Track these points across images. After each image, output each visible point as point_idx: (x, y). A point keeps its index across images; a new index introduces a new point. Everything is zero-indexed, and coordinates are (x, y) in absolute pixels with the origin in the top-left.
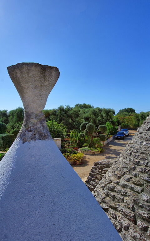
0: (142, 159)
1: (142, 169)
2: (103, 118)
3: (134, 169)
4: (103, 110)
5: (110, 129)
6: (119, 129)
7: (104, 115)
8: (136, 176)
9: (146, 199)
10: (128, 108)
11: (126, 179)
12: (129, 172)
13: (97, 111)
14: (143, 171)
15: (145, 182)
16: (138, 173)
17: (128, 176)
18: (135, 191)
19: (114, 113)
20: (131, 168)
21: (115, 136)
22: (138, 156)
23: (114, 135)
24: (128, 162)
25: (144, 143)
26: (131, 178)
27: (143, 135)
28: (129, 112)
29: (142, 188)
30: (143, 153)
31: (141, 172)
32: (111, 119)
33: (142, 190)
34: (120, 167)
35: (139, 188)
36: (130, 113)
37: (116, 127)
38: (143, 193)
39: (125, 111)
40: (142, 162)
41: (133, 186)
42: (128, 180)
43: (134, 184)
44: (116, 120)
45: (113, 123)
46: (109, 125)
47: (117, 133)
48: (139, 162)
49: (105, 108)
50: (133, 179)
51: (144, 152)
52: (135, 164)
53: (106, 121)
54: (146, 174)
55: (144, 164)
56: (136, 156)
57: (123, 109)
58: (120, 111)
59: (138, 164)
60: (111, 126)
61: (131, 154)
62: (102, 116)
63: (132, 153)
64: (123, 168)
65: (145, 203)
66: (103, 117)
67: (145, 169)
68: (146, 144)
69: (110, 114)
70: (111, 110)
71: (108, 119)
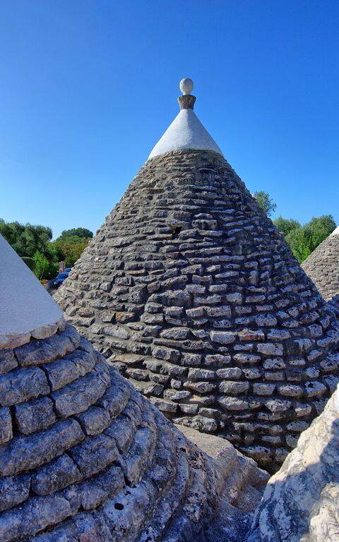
0: (93, 280)
1: (92, 294)
2: (27, 246)
3: (82, 296)
4: (26, 229)
5: (41, 268)
6: (61, 269)
7: (29, 238)
8: (84, 305)
9: (97, 331)
10: (80, 229)
11: (69, 314)
12: (74, 302)
13: (14, 228)
14: (94, 296)
15: (96, 310)
16: (87, 300)
17: (73, 308)
18: (82, 326)
19: (50, 236)
20: (77, 296)
21: (53, 282)
22: (88, 278)
23: (51, 281)
24: (73, 290)
25: (97, 259)
26: (77, 309)
27: (95, 248)
28: (82, 237)
29: (92, 319)
30: (94, 273)
31: (92, 298)
32: (45, 246)
33: (92, 322)
34: (61, 299)
35: (88, 320)
36: (84, 238)
37: (56, 265)
38: (94, 324)
39: (74, 234)
40: (93, 285)
41: (80, 319)
42: (73, 314)
43: (82, 316)
44: (54, 250)
45: (48, 256)
46: (40, 259)
47: (57, 275)
48: (88, 285)
49: (32, 224)
50: (80, 310)
51: (96, 270)
52: (84, 290)
53: (34, 251)
54: (98, 300)
55: (95, 287)
56: (84, 278)
57: (71, 229)
58: (64, 233)
59: (87, 288)
60: (45, 262)
61: (77, 277)
62: (24, 240)
63: (80, 276)
64: (66, 298)
65: (97, 335)
66: (27, 243)
67: (97, 293)
68: (99, 259)
69: (41, 236)
70: (44, 228)
71: (37, 248)
